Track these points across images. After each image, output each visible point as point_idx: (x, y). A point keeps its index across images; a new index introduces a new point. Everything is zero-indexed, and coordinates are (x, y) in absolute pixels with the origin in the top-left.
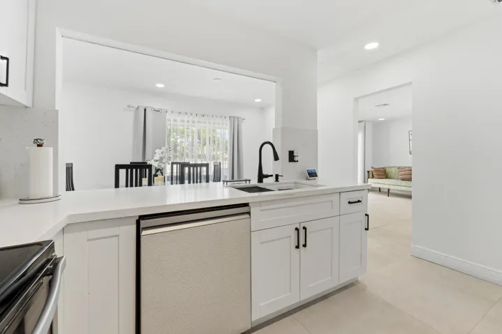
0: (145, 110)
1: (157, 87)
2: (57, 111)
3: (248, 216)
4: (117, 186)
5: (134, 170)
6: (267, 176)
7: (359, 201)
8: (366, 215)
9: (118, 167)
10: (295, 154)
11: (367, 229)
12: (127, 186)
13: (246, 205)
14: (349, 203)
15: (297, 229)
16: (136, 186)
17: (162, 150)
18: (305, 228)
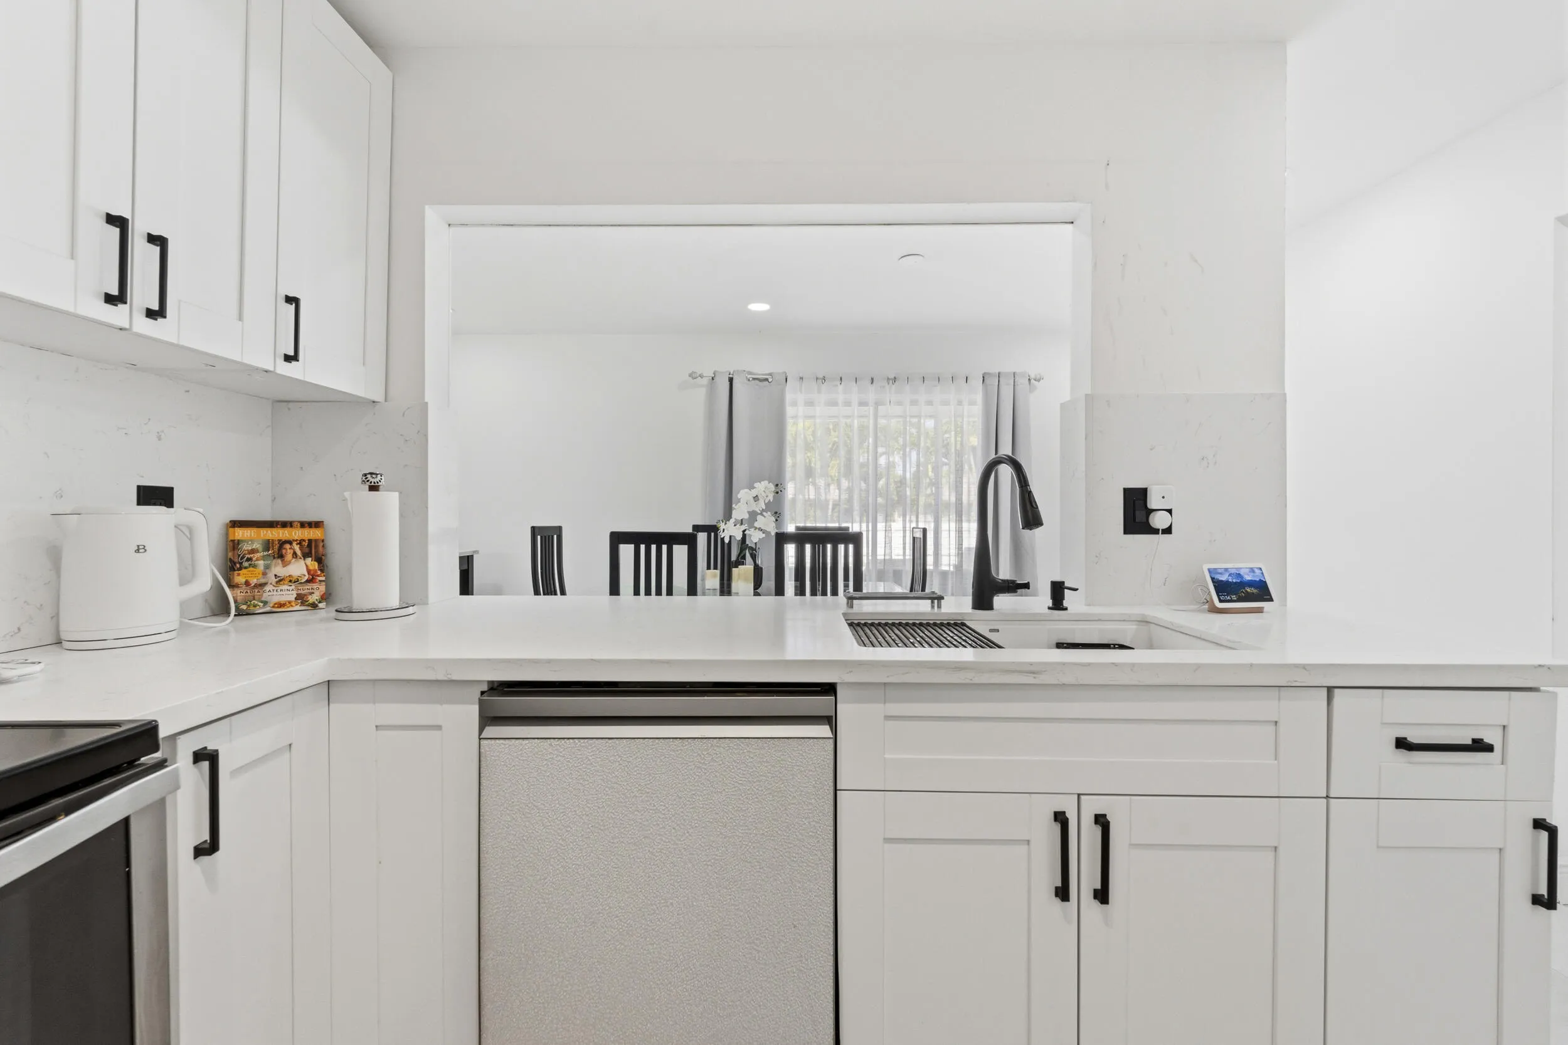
0: (731, 380)
1: (750, 311)
2: (427, 403)
3: (824, 731)
4: (615, 590)
5: (654, 547)
6: (1012, 587)
7: (1479, 746)
8: (1539, 824)
9: (617, 539)
10: (1153, 502)
11: (1547, 901)
12: (637, 592)
13: (829, 689)
14: (1402, 744)
15: (1061, 818)
16: (659, 593)
17: (754, 493)
18: (1102, 821)
